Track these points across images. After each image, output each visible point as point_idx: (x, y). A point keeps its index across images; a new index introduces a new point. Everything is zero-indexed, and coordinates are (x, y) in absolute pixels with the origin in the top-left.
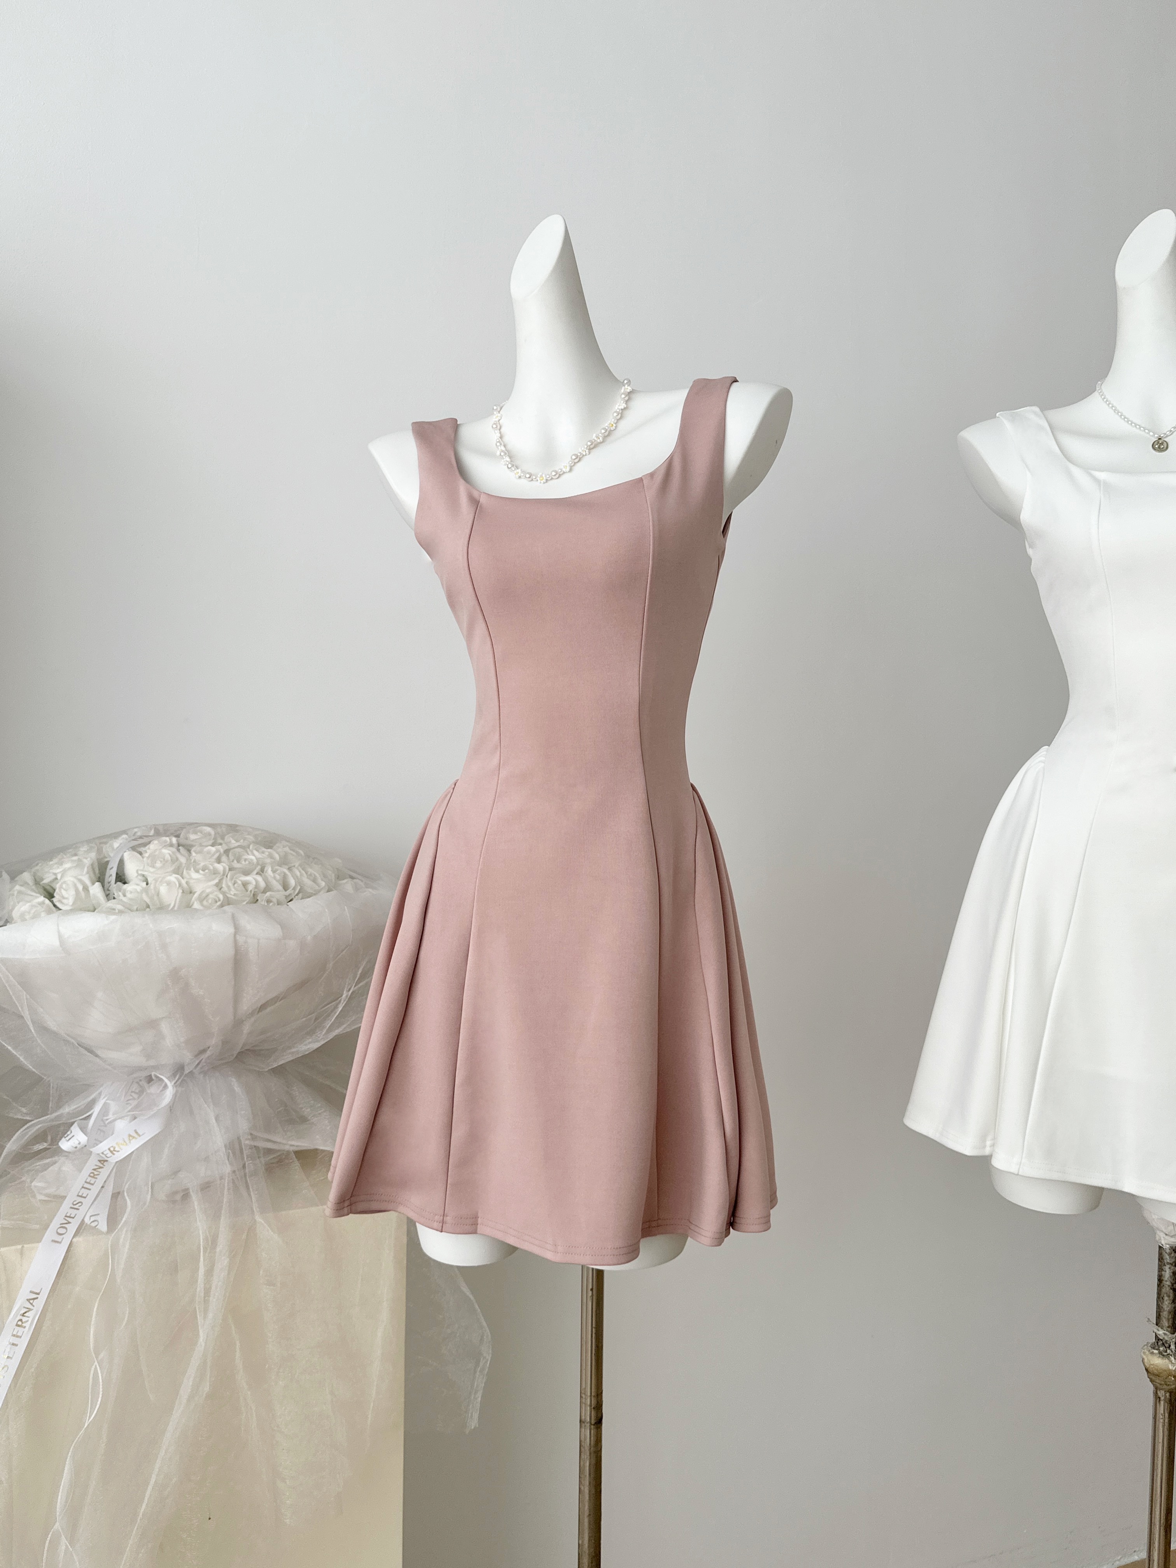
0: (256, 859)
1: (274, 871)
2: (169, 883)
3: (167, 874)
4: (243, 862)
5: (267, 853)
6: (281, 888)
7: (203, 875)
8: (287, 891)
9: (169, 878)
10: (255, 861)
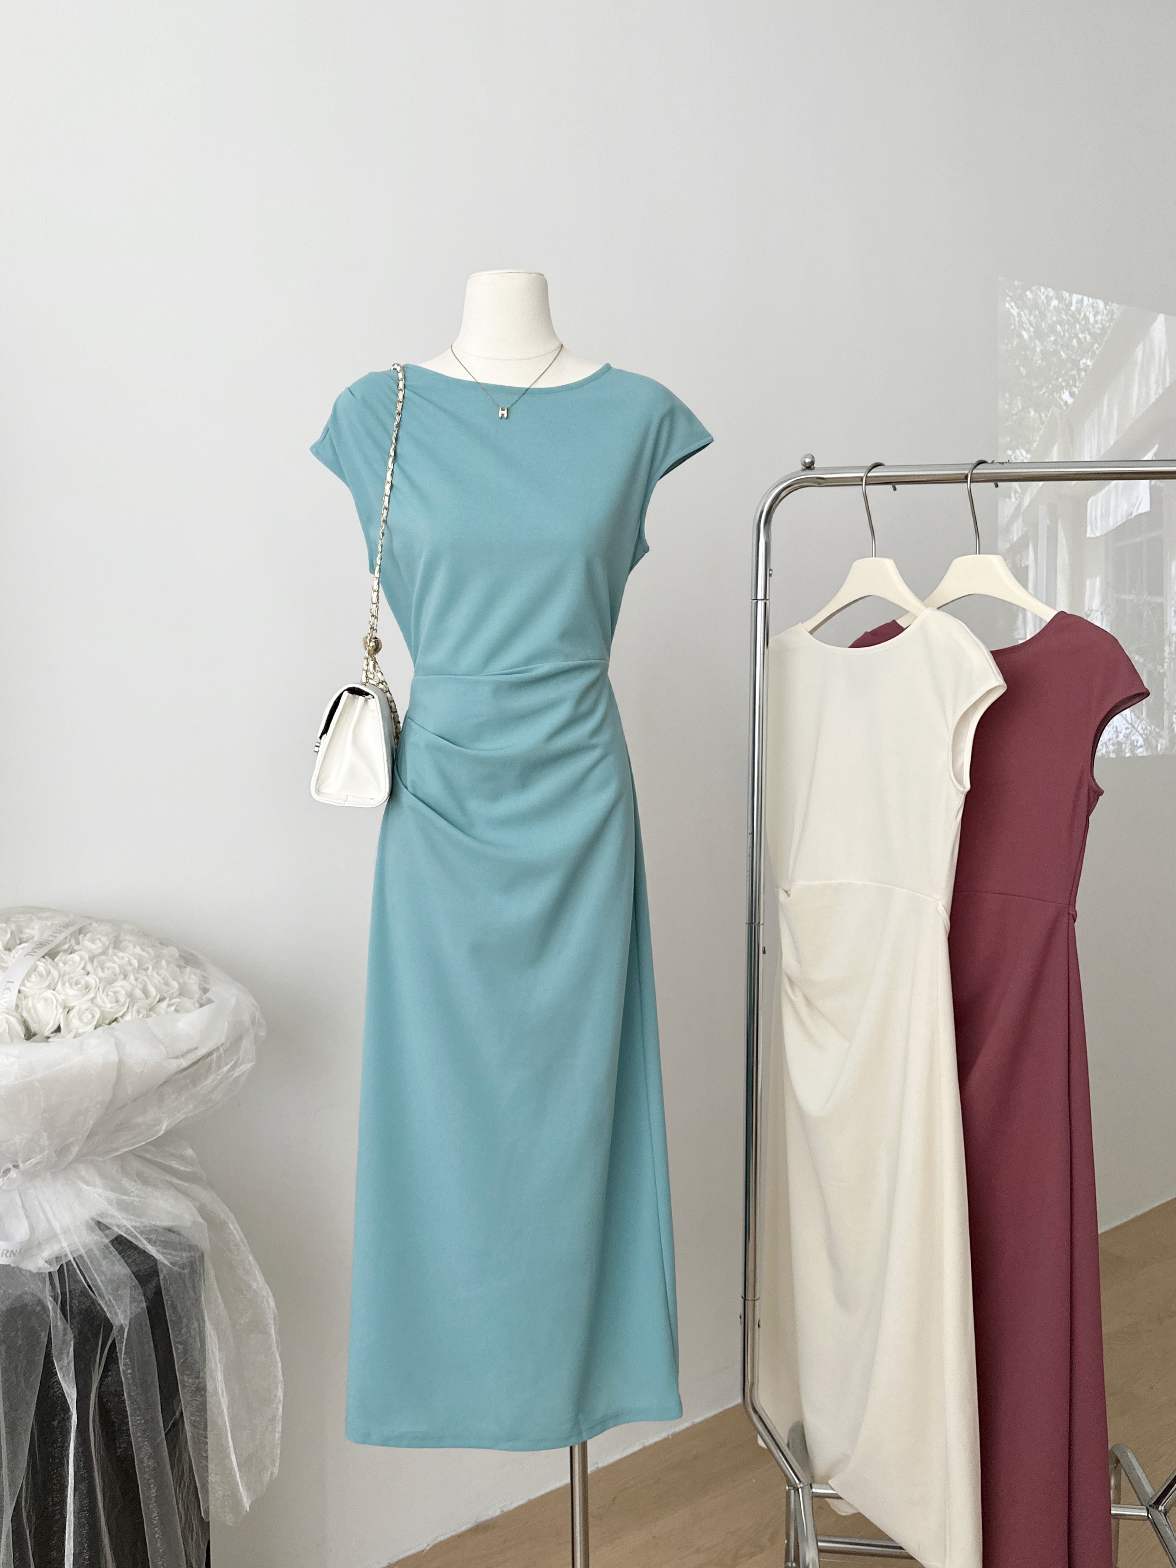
0: (120, 966)
1: (136, 980)
2: (46, 1000)
3: (44, 990)
4: (106, 971)
5: (127, 959)
6: (143, 996)
7: (78, 990)
8: (149, 1000)
9: (45, 994)
10: (117, 970)
